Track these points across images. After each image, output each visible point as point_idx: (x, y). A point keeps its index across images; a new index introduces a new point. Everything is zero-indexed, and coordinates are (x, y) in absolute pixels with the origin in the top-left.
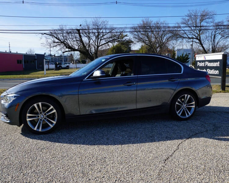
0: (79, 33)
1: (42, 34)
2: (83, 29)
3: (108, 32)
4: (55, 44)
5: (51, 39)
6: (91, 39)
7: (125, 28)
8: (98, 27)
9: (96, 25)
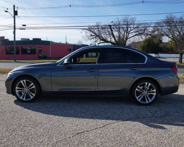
0: (111, 28)
1: (82, 29)
2: (115, 25)
3: (135, 27)
4: (92, 37)
5: (89, 33)
6: (121, 33)
7: (151, 23)
8: (127, 23)
9: (126, 22)
